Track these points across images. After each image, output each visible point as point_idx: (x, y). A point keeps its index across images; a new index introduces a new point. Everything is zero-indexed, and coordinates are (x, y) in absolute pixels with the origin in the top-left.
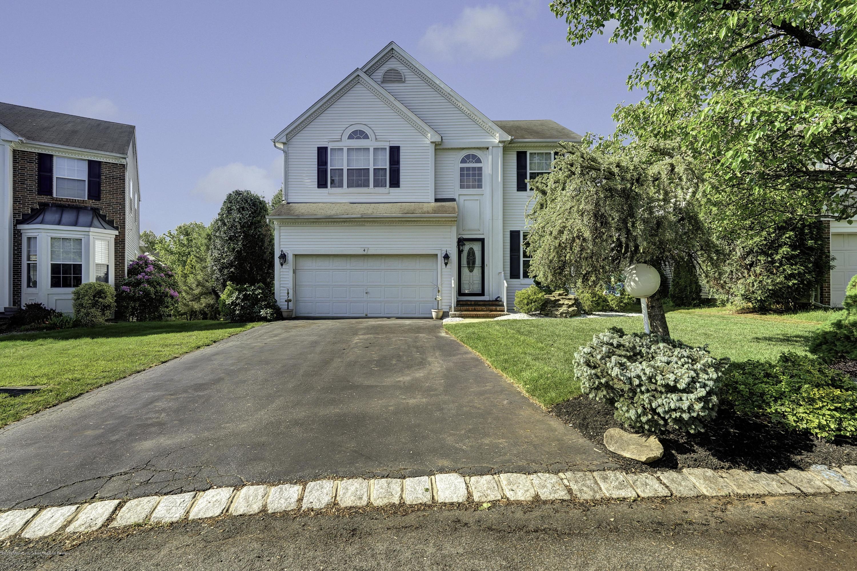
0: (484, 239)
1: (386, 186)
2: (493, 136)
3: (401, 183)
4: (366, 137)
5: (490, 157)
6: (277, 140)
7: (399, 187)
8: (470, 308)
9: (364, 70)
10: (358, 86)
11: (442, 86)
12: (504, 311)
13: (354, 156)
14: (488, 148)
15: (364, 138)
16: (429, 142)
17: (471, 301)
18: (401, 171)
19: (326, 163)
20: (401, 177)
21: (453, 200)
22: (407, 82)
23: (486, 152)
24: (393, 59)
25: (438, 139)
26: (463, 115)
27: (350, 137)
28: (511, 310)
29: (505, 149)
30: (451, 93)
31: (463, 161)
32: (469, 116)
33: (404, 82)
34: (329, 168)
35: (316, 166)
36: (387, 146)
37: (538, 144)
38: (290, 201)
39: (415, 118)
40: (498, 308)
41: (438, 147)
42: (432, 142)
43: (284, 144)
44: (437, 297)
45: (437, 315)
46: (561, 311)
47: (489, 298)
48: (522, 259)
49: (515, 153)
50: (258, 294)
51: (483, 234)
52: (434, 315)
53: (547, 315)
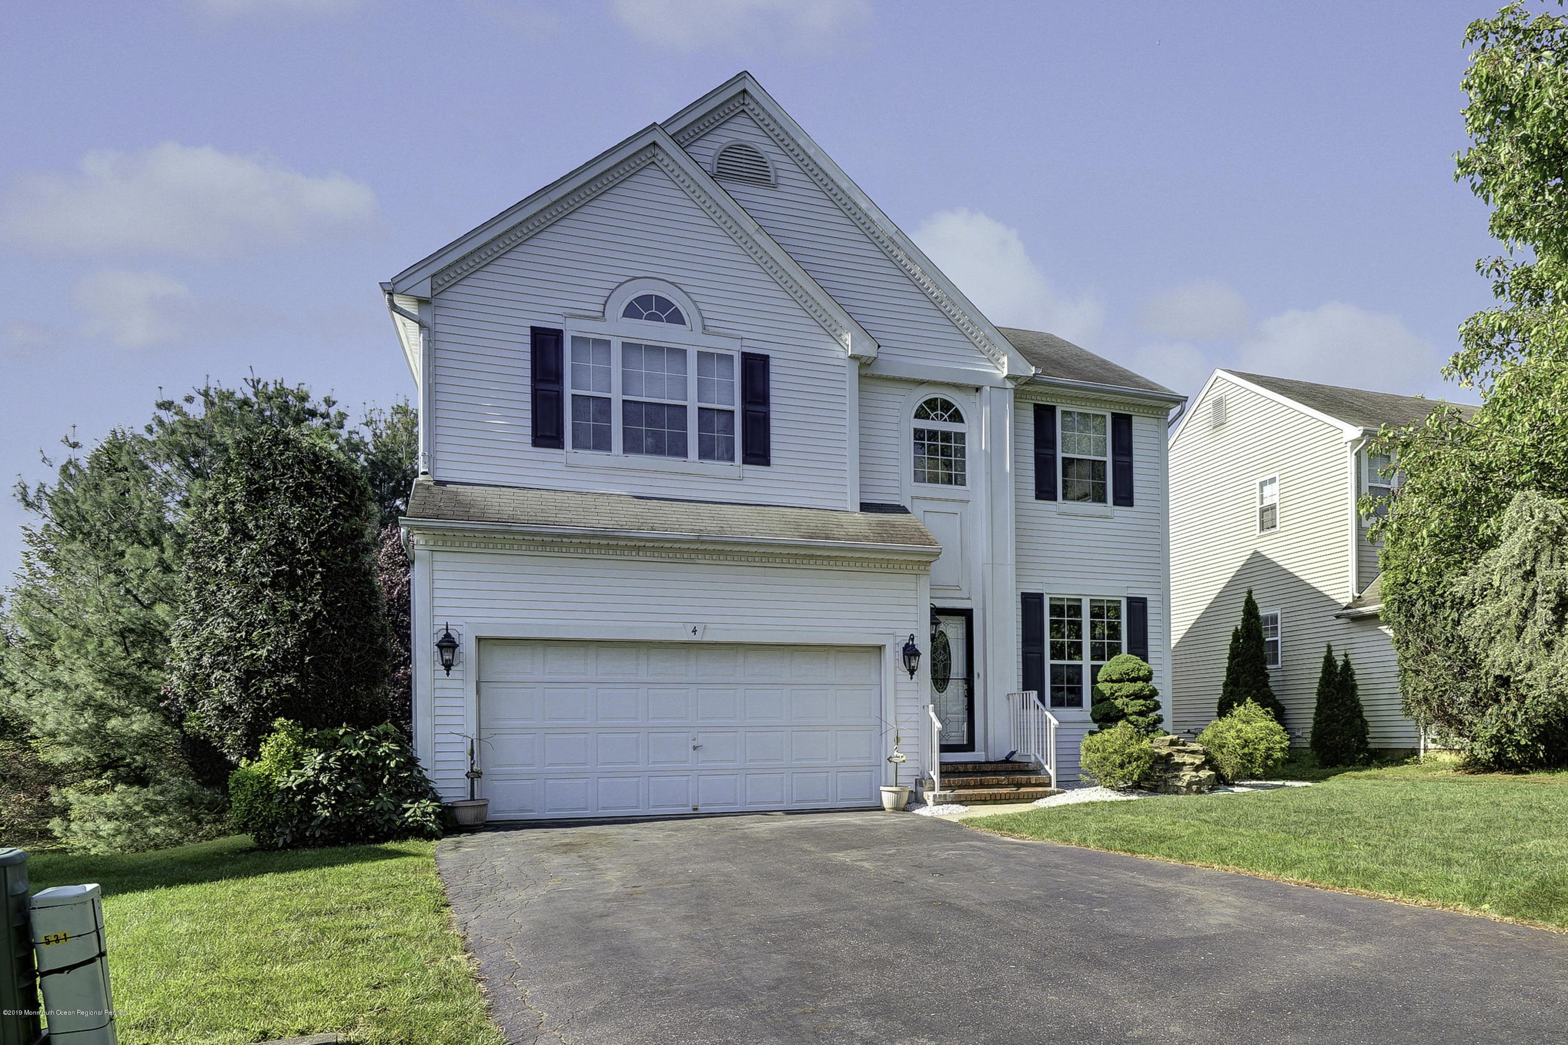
0: (971, 611)
1: (732, 459)
2: (993, 360)
3: (773, 453)
4: (677, 318)
5: (986, 410)
6: (402, 287)
7: (767, 463)
8: (972, 780)
9: (672, 130)
10: (651, 172)
11: (874, 215)
12: (1049, 785)
13: (642, 368)
14: (978, 389)
15: (670, 320)
16: (842, 355)
17: (966, 763)
18: (773, 423)
19: (558, 377)
20: (773, 438)
21: (903, 510)
22: (781, 188)
23: (973, 398)
24: (741, 120)
25: (867, 349)
26: (922, 297)
27: (631, 312)
28: (1066, 784)
29: (1019, 395)
30: (896, 238)
31: (921, 414)
32: (936, 303)
33: (774, 187)
34: (568, 392)
35: (528, 381)
36: (735, 350)
37: (1082, 393)
38: (442, 475)
39: (810, 287)
40: (1033, 779)
41: (863, 372)
42: (853, 357)
43: (422, 302)
44: (896, 753)
45: (897, 801)
46: (1187, 778)
47: (987, 755)
48: (1048, 662)
49: (1031, 408)
50: (388, 756)
51: (969, 599)
52: (888, 799)
53: (1154, 790)
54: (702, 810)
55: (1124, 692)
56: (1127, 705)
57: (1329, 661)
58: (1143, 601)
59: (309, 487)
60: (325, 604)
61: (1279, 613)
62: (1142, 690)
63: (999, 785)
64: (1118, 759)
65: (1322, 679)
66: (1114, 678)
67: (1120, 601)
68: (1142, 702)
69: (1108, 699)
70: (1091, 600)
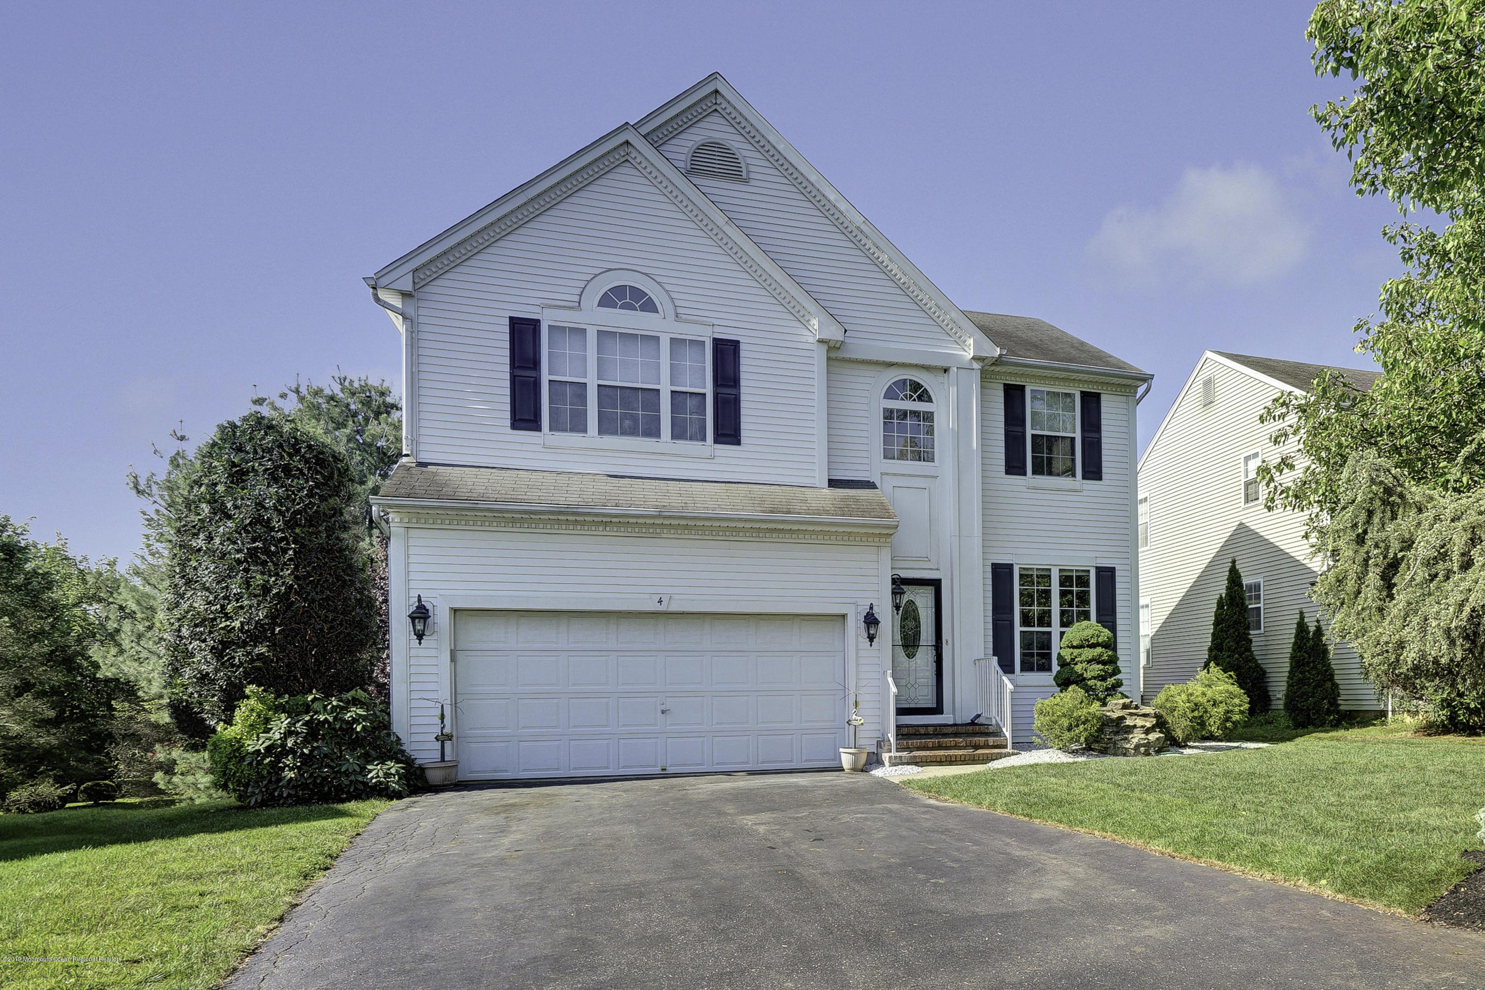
0: (939, 580)
1: (704, 439)
2: (960, 343)
3: (743, 434)
4: (650, 306)
5: (953, 391)
6: (384, 281)
7: (738, 443)
8: (930, 742)
9: (644, 130)
10: (625, 169)
11: (843, 206)
12: (1005, 747)
13: (617, 353)
14: (946, 370)
15: (643, 308)
16: (811, 340)
17: (927, 726)
18: (743, 404)
19: (536, 364)
20: (743, 419)
21: (871, 485)
22: (753, 183)
23: (941, 378)
24: (715, 118)
25: (834, 333)
26: (891, 284)
27: (606, 301)
28: (1021, 745)
29: (986, 376)
30: (863, 227)
31: (890, 394)
32: (903, 288)
33: (746, 181)
34: (545, 377)
35: (507, 368)
36: (707, 336)
37: (1048, 373)
38: (425, 457)
39: (778, 275)
40: (991, 740)
41: (833, 355)
42: (821, 341)
43: (405, 295)
44: (854, 716)
45: (855, 762)
46: (1135, 741)
47: (954, 718)
48: (1018, 629)
49: (1002, 387)
50: (355, 721)
51: (937, 569)
52: (846, 761)
53: (1104, 752)
54: (671, 770)
55: (1083, 657)
56: (1086, 670)
57: (1301, 627)
58: (1112, 570)
59: (287, 469)
60: (297, 578)
61: (1262, 580)
62: (1100, 655)
63: (956, 747)
64: (1065, 722)
65: (1295, 644)
66: (1075, 644)
67: (1088, 571)
68: (1101, 667)
69: (1069, 664)
70: (1060, 570)
